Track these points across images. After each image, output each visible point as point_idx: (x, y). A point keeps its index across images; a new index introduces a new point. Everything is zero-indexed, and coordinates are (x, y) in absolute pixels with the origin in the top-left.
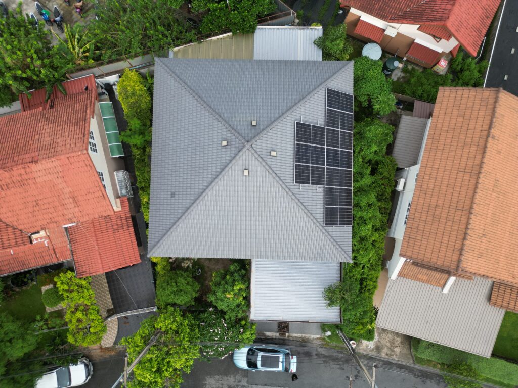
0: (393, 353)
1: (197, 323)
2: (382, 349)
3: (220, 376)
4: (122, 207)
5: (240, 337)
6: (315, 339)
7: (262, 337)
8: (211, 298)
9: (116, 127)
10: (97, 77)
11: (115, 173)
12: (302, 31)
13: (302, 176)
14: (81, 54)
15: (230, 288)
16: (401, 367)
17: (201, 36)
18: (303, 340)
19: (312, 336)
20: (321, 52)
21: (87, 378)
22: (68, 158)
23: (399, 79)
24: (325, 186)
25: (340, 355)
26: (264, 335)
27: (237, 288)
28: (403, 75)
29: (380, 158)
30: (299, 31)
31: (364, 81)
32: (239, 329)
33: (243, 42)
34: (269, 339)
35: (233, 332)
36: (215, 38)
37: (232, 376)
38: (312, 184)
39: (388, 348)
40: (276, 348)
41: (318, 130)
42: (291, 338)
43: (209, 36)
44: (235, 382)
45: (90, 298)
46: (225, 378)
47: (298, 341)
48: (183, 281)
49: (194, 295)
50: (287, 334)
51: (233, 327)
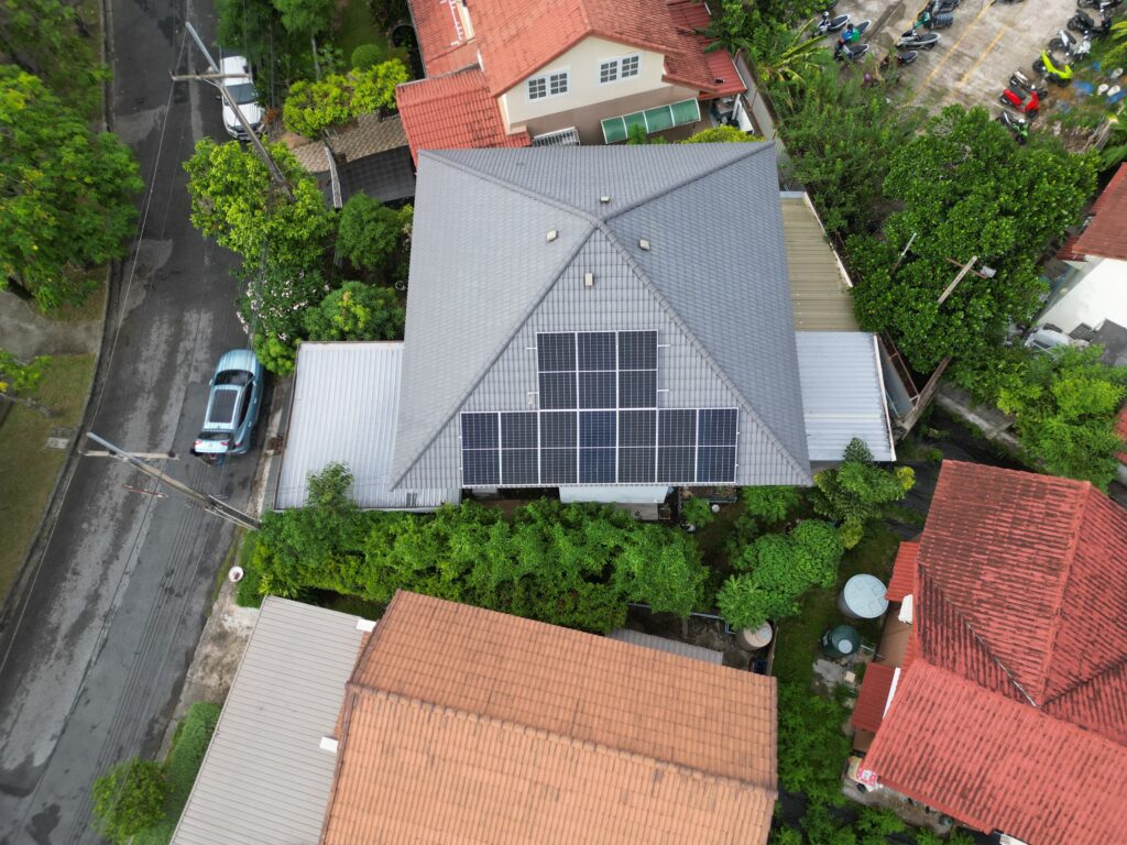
0: (207, 670)
2: (220, 646)
3: (210, 336)
4: (512, 135)
6: (255, 505)
7: (272, 407)
8: (346, 285)
9: (656, 128)
10: (743, 99)
11: (573, 128)
15: (358, 299)
16: (177, 689)
18: (256, 482)
19: (261, 501)
21: (232, 128)
23: (820, 677)
24: (539, 411)
25: (218, 557)
26: (276, 410)
27: (359, 311)
28: (830, 685)
30: (878, 416)
32: (286, 331)
34: (267, 419)
35: (281, 320)
36: (840, 264)
37: (208, 356)
38: (541, 377)
39: (220, 659)
40: (248, 423)
41: (649, 388)
42: (262, 461)
44: (197, 361)
45: (361, 106)
46: (206, 344)
47: (255, 473)
50: (271, 452)
51: (292, 321)
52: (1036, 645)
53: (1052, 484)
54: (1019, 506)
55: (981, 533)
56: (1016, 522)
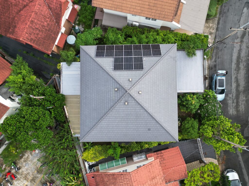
0: (213, 27)
1: (206, 118)
2: (211, 32)
3: (228, 107)
4: (152, 157)
5: (212, 97)
6: (208, 63)
7: (209, 88)
8: (194, 111)
9: (112, 162)
11: (135, 161)
12: (63, 72)
13: (140, 67)
14: (76, 181)
15: (190, 102)
16: (218, 23)
17: (66, 121)
18: (209, 69)
19: (207, 64)
20: (73, 63)
21: (234, 172)
22: (134, 182)
23: (83, 27)
24: (143, 56)
25: (215, 51)
26: (207, 87)
27: (190, 99)
28: (81, 26)
29: (124, 33)
30: (63, 73)
31: (87, 42)
32: (208, 98)
33: (69, 100)
34: (209, 85)
35: (210, 100)
36: (67, 114)
37: (228, 102)
38: (142, 62)
39: (210, 29)
40: (214, 81)
41: (116, 61)
42: (208, 74)
43: (66, 117)
44: (231, 100)
45: (197, 171)
46: (229, 105)
47: (209, 71)
48: (187, 125)
49: (193, 120)
50: (206, 76)
51: (207, 101)
52: (39, 6)
53: (28, 41)
54: (36, 38)
55: (45, 33)
56: (38, 34)
